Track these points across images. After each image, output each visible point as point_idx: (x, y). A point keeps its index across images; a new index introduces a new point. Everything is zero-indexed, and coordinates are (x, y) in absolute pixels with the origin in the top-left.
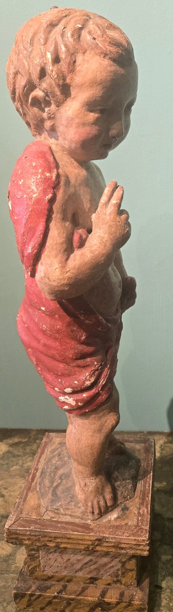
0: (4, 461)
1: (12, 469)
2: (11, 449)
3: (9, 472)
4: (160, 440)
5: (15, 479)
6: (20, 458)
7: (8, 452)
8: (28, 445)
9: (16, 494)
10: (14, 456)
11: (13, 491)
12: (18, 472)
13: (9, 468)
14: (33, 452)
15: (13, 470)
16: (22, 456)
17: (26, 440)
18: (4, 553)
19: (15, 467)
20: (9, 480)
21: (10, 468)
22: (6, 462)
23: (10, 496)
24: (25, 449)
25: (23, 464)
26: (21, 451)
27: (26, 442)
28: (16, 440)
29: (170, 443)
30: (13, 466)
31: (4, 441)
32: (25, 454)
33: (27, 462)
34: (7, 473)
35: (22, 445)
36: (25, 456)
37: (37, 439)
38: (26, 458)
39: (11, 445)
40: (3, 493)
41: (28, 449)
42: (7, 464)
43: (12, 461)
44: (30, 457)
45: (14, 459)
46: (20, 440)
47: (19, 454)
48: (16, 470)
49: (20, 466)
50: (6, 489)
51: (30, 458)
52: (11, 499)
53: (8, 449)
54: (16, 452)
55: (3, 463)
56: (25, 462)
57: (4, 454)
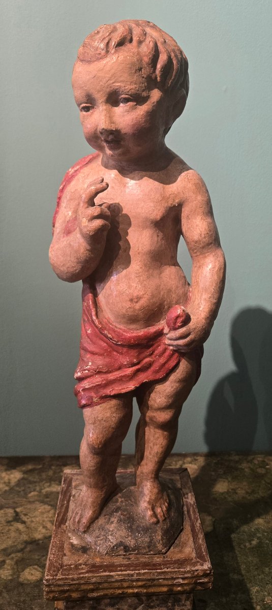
0: (20, 487)
1: (30, 495)
2: (26, 476)
3: (26, 499)
4: (179, 461)
5: (34, 505)
6: (37, 484)
7: (23, 479)
8: (43, 472)
9: (37, 519)
10: (30, 482)
11: (33, 517)
12: (36, 498)
13: (26, 494)
14: (49, 478)
15: (32, 496)
16: (39, 482)
17: (40, 466)
18: (34, 579)
19: (32, 493)
20: (29, 506)
21: (27, 495)
22: (23, 488)
23: (32, 522)
24: (41, 476)
26: (37, 477)
27: (40, 468)
28: (30, 467)
29: (190, 463)
30: (30, 492)
31: (18, 468)
32: (41, 480)
33: (45, 488)
34: (25, 499)
35: (36, 472)
36: (42, 482)
37: (52, 465)
38: (44, 484)
39: (25, 472)
40: (23, 519)
41: (44, 475)
42: (23, 490)
43: (29, 487)
44: (46, 482)
45: (31, 486)
46: (34, 467)
47: (35, 480)
48: (35, 496)
49: (37, 492)
50: (25, 515)
51: (48, 484)
52: (33, 525)
53: (22, 476)
54: (31, 478)
55: (20, 490)
56: (43, 488)
57: (19, 481)
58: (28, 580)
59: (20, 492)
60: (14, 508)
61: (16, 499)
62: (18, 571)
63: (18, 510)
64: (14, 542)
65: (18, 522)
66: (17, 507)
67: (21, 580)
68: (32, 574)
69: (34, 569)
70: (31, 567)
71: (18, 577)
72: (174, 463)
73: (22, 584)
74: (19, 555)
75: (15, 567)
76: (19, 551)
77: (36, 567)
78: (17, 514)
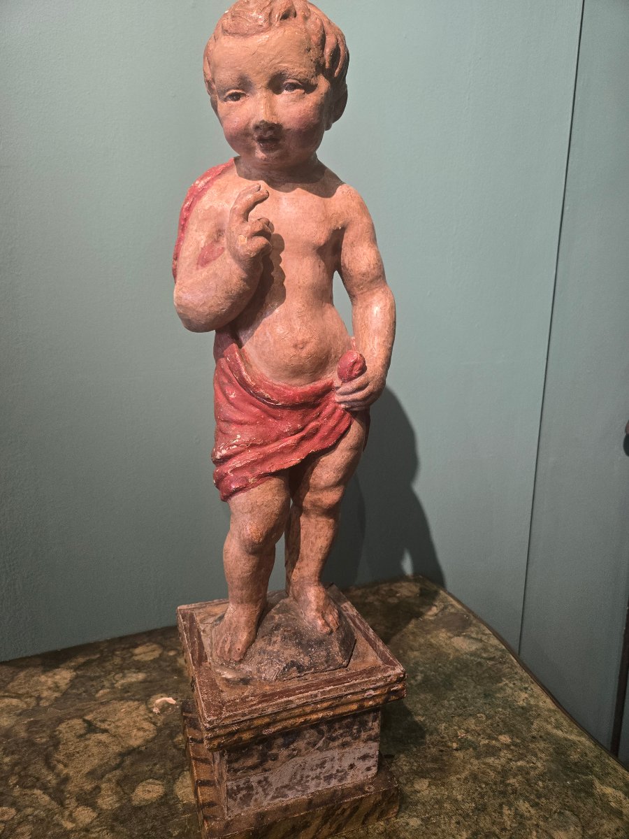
0: (78, 689)
1: (98, 695)
2: (80, 672)
3: (95, 701)
5: (111, 706)
6: (102, 679)
7: (77, 677)
8: (105, 661)
9: (124, 722)
10: (92, 679)
11: (118, 720)
12: (110, 696)
13: (91, 695)
14: (118, 666)
15: (102, 696)
16: (105, 676)
17: (98, 656)
19: (101, 692)
20: (103, 709)
21: (93, 695)
22: (83, 689)
23: (118, 727)
24: (103, 667)
25: (114, 684)
26: (98, 670)
27: (98, 658)
28: (81, 660)
30: (97, 692)
31: (62, 666)
32: (108, 672)
33: (117, 681)
34: (93, 702)
35: (94, 664)
37: (115, 650)
38: (114, 676)
39: (76, 669)
40: (103, 727)
41: (108, 666)
42: (85, 692)
43: (93, 686)
44: (116, 674)
45: (94, 683)
46: (87, 658)
47: (97, 674)
48: (106, 694)
49: (108, 688)
50: (103, 721)
51: (121, 675)
52: (120, 730)
53: (74, 674)
54: (90, 674)
55: (79, 692)
56: (114, 682)
57: (71, 681)
58: (147, 801)
59: (80, 694)
60: (81, 717)
61: (79, 705)
62: (126, 793)
63: (88, 718)
64: (102, 760)
65: (96, 733)
66: (85, 715)
67: (135, 803)
68: (149, 792)
69: (149, 783)
70: (144, 783)
73: (139, 807)
74: (118, 772)
75: (119, 789)
76: (115, 769)
77: (151, 780)
78: (89, 723)
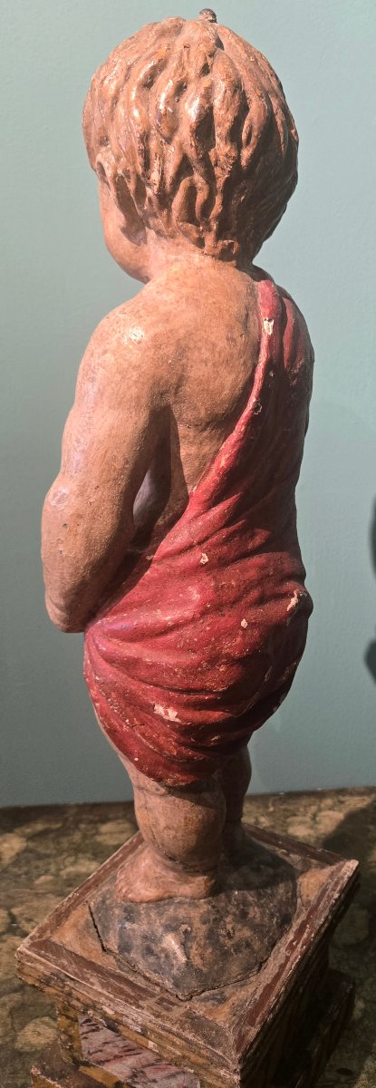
0: (20, 867)
1: (38, 882)
2: (31, 845)
3: (31, 889)
4: (310, 805)
5: (45, 901)
6: (51, 860)
7: (26, 850)
8: (64, 835)
10: (40, 857)
12: (50, 887)
13: (30, 880)
14: (75, 846)
15: (41, 885)
16: (56, 856)
17: (59, 825)
18: (42, 1042)
19: (43, 878)
20: (35, 904)
21: (32, 881)
22: (25, 869)
24: (59, 843)
25: (60, 870)
26: (52, 846)
27: (58, 830)
28: (39, 827)
29: (330, 809)
30: (39, 876)
31: (17, 830)
32: (60, 852)
33: (65, 867)
34: (28, 890)
35: (51, 836)
36: (61, 855)
37: (81, 821)
38: (64, 859)
39: (31, 838)
40: (25, 929)
41: (65, 842)
42: (26, 873)
43: (37, 867)
44: (70, 856)
45: (40, 864)
46: (47, 826)
47: (48, 852)
48: (47, 883)
49: (53, 875)
50: (29, 920)
51: (72, 859)
53: (25, 844)
54: (41, 850)
55: (20, 872)
56: (62, 867)
57: (18, 854)
58: (32, 1046)
59: (19, 876)
60: (8, 908)
61: (12, 891)
62: (13, 1028)
63: (15, 911)
64: (7, 974)
65: (15, 935)
66: (13, 906)
67: (18, 1045)
68: (39, 1034)
69: (44, 1023)
70: (38, 1021)
71: (14, 1040)
72: (302, 809)
73: (20, 1054)
74: (17, 997)
75: (9, 1021)
76: (15, 991)
77: (47, 1019)
78: (13, 918)
